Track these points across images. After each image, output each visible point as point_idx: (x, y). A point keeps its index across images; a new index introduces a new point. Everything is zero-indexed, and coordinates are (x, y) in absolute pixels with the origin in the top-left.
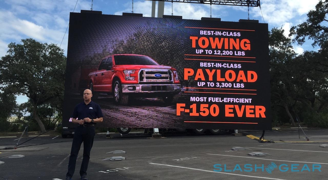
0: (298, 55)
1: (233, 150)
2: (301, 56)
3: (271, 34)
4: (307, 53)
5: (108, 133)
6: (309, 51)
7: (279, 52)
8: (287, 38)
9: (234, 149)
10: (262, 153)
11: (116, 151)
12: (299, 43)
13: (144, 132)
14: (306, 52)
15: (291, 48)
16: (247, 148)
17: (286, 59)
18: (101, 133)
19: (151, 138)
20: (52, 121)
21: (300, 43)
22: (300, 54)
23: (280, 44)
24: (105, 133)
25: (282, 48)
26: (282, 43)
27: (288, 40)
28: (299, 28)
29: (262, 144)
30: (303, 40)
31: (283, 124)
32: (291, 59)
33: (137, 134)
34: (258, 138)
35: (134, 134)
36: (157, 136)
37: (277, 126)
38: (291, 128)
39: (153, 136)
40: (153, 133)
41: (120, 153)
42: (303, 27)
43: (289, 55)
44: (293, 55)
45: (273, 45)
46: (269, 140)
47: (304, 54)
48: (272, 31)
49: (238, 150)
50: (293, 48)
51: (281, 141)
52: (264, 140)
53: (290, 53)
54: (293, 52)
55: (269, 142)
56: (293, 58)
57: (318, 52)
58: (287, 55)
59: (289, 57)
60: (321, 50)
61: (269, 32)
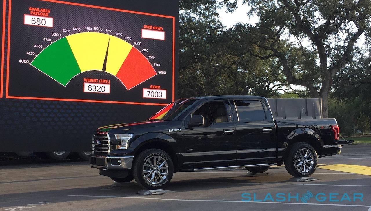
0: (227, 28)
2: (230, 30)
4: (239, 27)
6: (242, 24)
7: (198, 22)
12: (228, 9)
14: (237, 24)
15: (216, 17)
17: (209, 33)
22: (230, 28)
23: (200, 8)
25: (202, 14)
26: (203, 7)
30: (234, 5)
32: (215, 34)
43: (214, 28)
44: (218, 27)
45: (189, 9)
47: (234, 27)
50: (219, 16)
53: (215, 24)
54: (219, 23)
56: (218, 33)
57: (255, 26)
58: (210, 27)
59: (213, 31)
60: (260, 23)
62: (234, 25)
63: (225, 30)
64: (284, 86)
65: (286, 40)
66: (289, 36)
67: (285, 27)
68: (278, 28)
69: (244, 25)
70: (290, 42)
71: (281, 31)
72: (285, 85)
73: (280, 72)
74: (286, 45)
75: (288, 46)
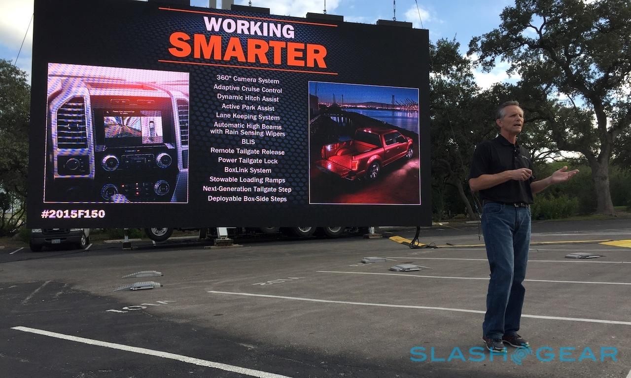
0: (483, 90)
1: (364, 262)
2: (487, 93)
3: (436, 49)
4: (497, 88)
5: (126, 240)
6: (501, 84)
7: (450, 85)
8: (463, 59)
9: (366, 261)
10: (415, 266)
11: (143, 272)
12: (484, 69)
13: (198, 237)
14: (496, 85)
15: (470, 78)
16: (388, 258)
18: (112, 241)
19: (212, 247)
20: (8, 220)
21: (487, 67)
22: (487, 90)
23: (452, 70)
24: (120, 240)
25: (454, 76)
26: (454, 68)
27: (466, 62)
28: (486, 40)
29: (416, 251)
30: (491, 64)
31: (454, 216)
32: (470, 98)
33: (186, 241)
34: (410, 242)
35: (179, 241)
36: (224, 244)
37: (443, 220)
38: (467, 222)
39: (217, 243)
40: (217, 237)
41: (151, 275)
42: (493, 39)
43: (468, 90)
44: (473, 90)
45: (439, 72)
46: (428, 244)
47: (492, 88)
48: (439, 43)
49: (374, 262)
50: (474, 77)
51: (448, 244)
52: (420, 245)
53: (469, 86)
54: (474, 85)
55: (428, 247)
56: (473, 96)
57: (516, 85)
58: (463, 90)
59: (467, 95)
60: (522, 82)
61: (432, 46)
62: (492, 86)
63: (481, 92)
64: (552, 153)
65: (554, 100)
66: (559, 95)
67: (552, 84)
68: (544, 86)
69: (503, 85)
70: (559, 102)
71: (549, 89)
72: (554, 152)
73: (547, 137)
74: (554, 106)
75: (557, 106)
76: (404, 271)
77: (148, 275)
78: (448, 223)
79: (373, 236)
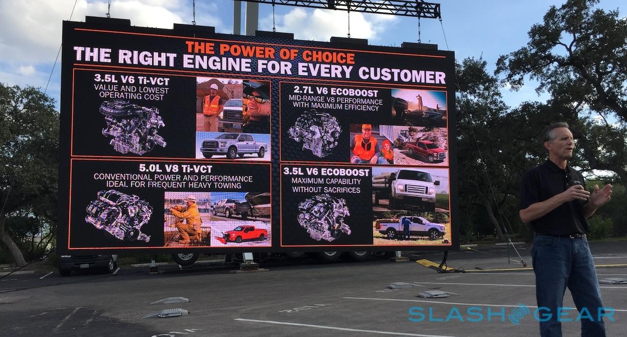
0: (511, 109)
1: (391, 288)
2: (515, 111)
3: (463, 69)
4: (527, 107)
5: (153, 264)
6: (530, 102)
7: (477, 104)
8: (490, 77)
9: (393, 286)
10: (442, 292)
11: (170, 298)
12: (513, 87)
13: (224, 260)
14: (524, 104)
15: (497, 97)
16: (417, 284)
17: (490, 116)
18: (139, 265)
19: (238, 271)
20: (37, 244)
21: (515, 86)
22: (515, 108)
23: (479, 89)
24: (147, 264)
25: (480, 95)
26: (482, 87)
27: (493, 81)
28: (513, 58)
29: (444, 276)
30: (519, 82)
31: (482, 238)
32: (498, 117)
33: (212, 264)
34: (437, 265)
35: (205, 265)
36: (249, 268)
37: (471, 242)
38: (497, 244)
39: (243, 268)
40: (242, 261)
41: (179, 301)
42: (521, 57)
43: (495, 109)
44: (501, 109)
45: (465, 91)
46: (457, 268)
47: (521, 107)
48: (465, 63)
49: (401, 288)
50: (502, 95)
51: (477, 268)
52: (448, 269)
53: (496, 105)
54: (502, 104)
55: (457, 271)
56: (501, 115)
57: (546, 104)
58: (491, 110)
59: (495, 114)
60: (552, 100)
61: (458, 66)
62: (520, 105)
63: (509, 111)
64: (585, 172)
65: (585, 118)
66: (590, 113)
67: (584, 102)
68: (575, 104)
69: (532, 104)
70: (590, 120)
71: (580, 107)
72: (587, 170)
73: (579, 156)
74: (585, 124)
75: (589, 124)
76: (431, 297)
77: (175, 301)
78: (476, 245)
79: (400, 259)
